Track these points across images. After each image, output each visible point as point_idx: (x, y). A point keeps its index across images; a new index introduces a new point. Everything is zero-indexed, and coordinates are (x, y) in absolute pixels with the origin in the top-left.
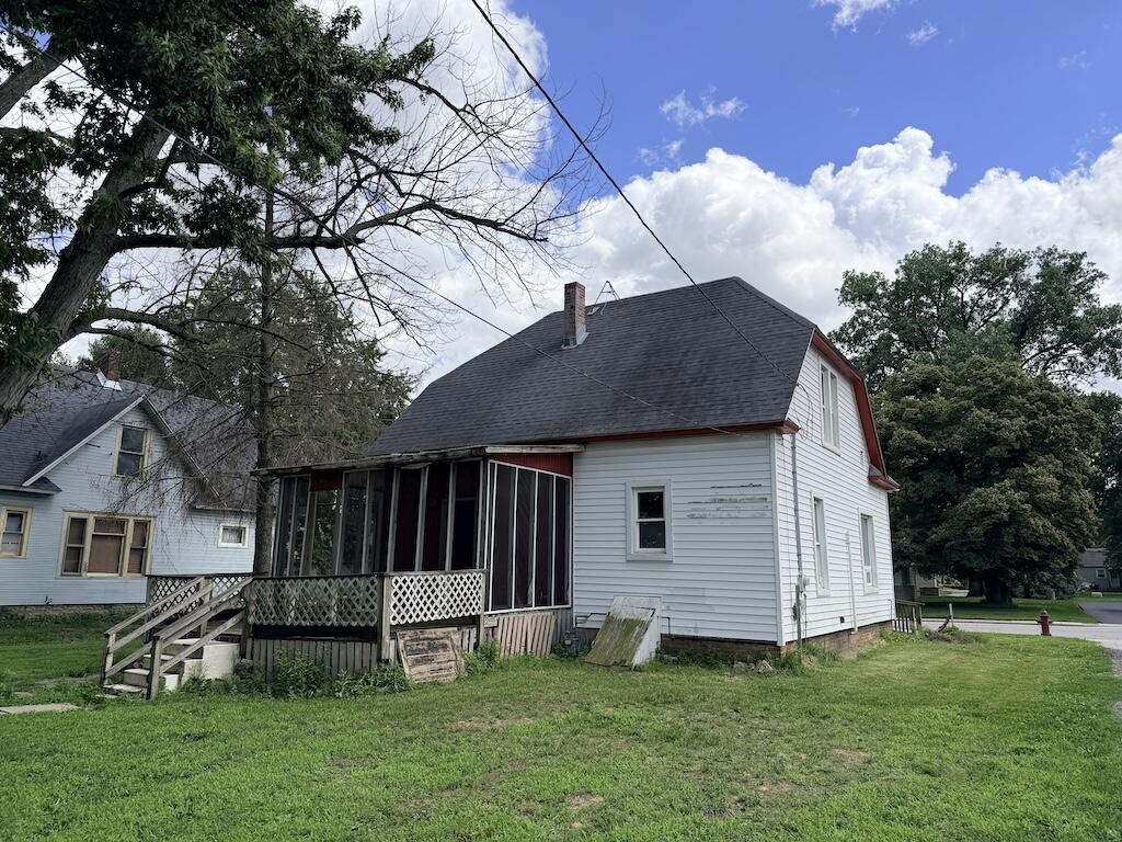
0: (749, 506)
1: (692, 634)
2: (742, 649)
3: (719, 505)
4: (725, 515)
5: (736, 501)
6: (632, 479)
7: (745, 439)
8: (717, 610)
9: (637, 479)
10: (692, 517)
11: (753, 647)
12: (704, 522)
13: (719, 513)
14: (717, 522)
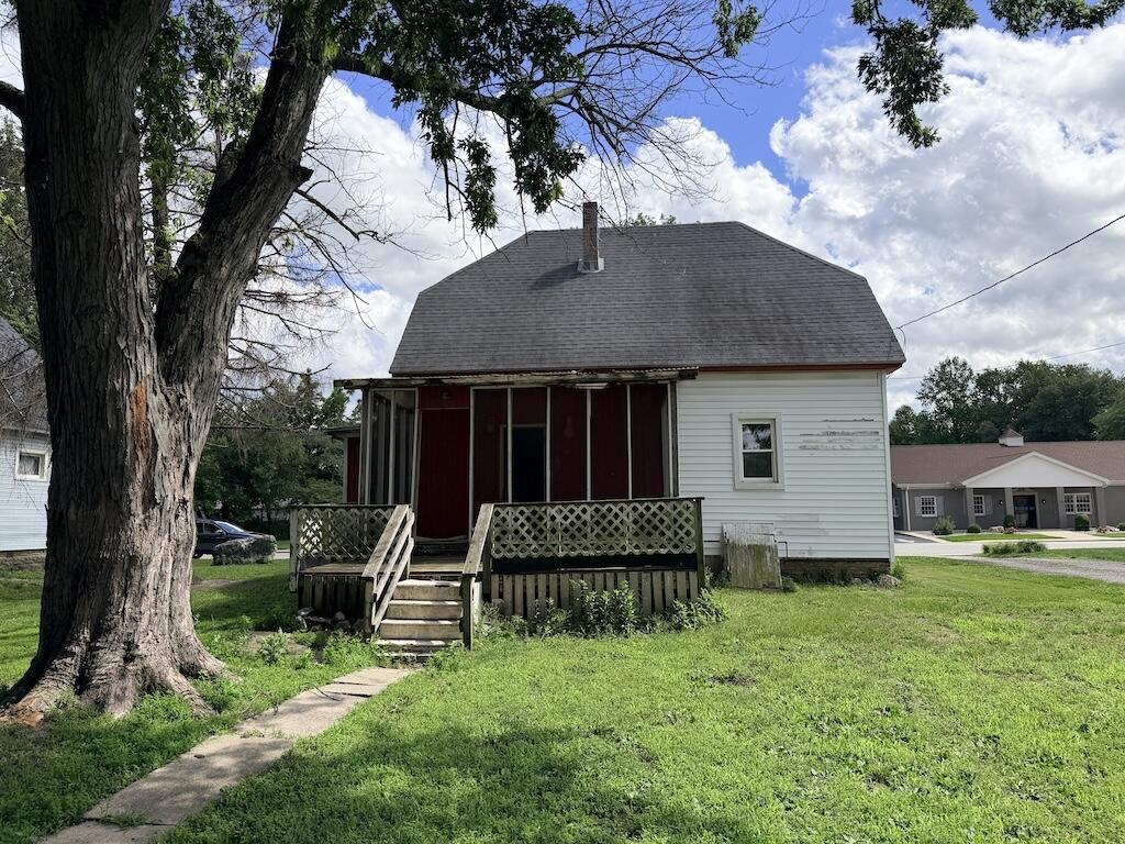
0: (861, 438)
1: (806, 556)
2: (854, 567)
3: (831, 438)
4: (838, 446)
5: (848, 434)
6: (739, 410)
7: (856, 377)
8: (832, 533)
9: (744, 411)
10: (803, 448)
11: (864, 564)
12: (816, 453)
13: (831, 445)
14: (831, 454)
